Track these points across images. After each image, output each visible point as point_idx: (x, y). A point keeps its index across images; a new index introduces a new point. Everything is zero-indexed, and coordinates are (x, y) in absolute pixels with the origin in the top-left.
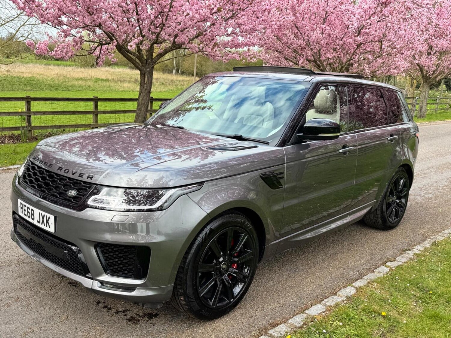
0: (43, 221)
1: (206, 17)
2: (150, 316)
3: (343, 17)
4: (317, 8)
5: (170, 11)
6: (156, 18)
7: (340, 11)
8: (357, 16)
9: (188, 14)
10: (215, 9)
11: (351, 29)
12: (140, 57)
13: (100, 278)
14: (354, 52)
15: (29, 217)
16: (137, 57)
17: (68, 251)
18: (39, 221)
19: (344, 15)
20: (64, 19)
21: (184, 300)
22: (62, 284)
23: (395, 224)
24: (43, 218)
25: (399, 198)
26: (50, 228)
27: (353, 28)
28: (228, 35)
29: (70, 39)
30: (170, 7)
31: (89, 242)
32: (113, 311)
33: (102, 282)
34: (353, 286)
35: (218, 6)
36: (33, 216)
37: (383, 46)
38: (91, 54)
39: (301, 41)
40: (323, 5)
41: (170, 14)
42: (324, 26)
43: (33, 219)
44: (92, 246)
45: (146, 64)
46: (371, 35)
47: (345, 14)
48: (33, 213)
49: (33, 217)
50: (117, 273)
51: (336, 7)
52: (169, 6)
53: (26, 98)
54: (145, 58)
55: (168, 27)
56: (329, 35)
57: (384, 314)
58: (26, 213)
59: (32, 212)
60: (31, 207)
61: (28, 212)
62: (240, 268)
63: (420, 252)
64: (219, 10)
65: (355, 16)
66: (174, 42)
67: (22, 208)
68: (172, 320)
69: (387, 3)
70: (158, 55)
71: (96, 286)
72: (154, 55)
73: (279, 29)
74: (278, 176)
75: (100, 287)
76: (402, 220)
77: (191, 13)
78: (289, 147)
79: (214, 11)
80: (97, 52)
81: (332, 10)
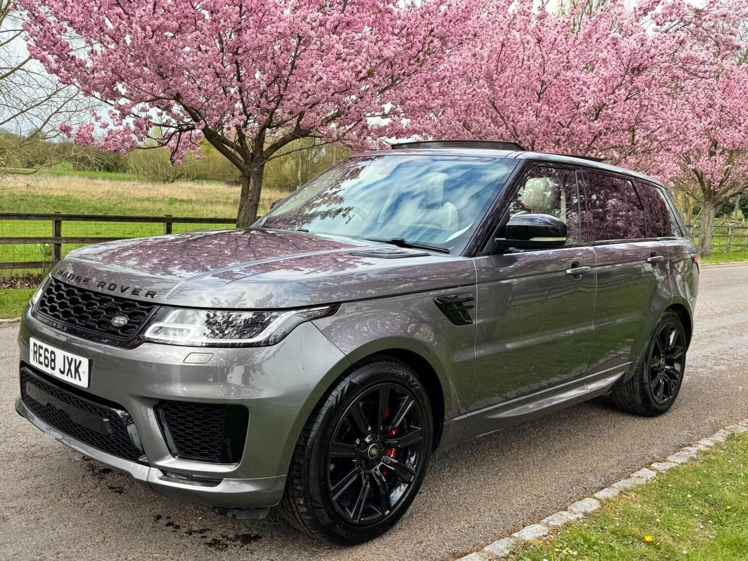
0: (70, 370)
1: (348, 84)
2: (247, 539)
3: (570, 89)
4: (528, 76)
5: (291, 74)
6: (269, 85)
7: (564, 80)
8: (592, 88)
9: (321, 79)
10: (364, 71)
11: (583, 108)
12: (242, 150)
13: (160, 463)
14: (589, 145)
15: (47, 366)
16: (238, 149)
17: (110, 418)
18: (62, 370)
19: (571, 87)
20: (120, 88)
21: (305, 505)
22: (98, 490)
23: (665, 407)
24: (70, 364)
25: (670, 362)
26: (80, 380)
27: (586, 108)
28: (384, 116)
29: (129, 120)
30: (292, 68)
31: (146, 400)
32: (184, 530)
33: (165, 471)
34: (595, 498)
35: (368, 68)
36: (53, 363)
37: (637, 137)
38: (163, 145)
39: (502, 129)
40: (538, 71)
41: (292, 78)
42: (540, 104)
43: (53, 369)
44: (150, 407)
45: (252, 160)
46: (615, 120)
47: (573, 84)
48: (53, 358)
49: (53, 366)
50: (191, 453)
51: (558, 74)
52: (290, 67)
53: (54, 216)
54: (251, 151)
55: (289, 100)
56: (548, 118)
57: (648, 539)
58: (42, 359)
59: (53, 355)
60: (50, 348)
61: (46, 358)
62: (402, 456)
63: (708, 449)
64: (370, 74)
65: (589, 88)
66: (298, 125)
67: (35, 352)
68: (283, 546)
69: (641, 69)
70: (271, 147)
71: (155, 476)
72: (266, 146)
73: (466, 110)
74: (465, 304)
75: (161, 479)
76: (677, 401)
77: (325, 77)
78: (482, 259)
79: (361, 75)
80: (172, 143)
81: (551, 78)
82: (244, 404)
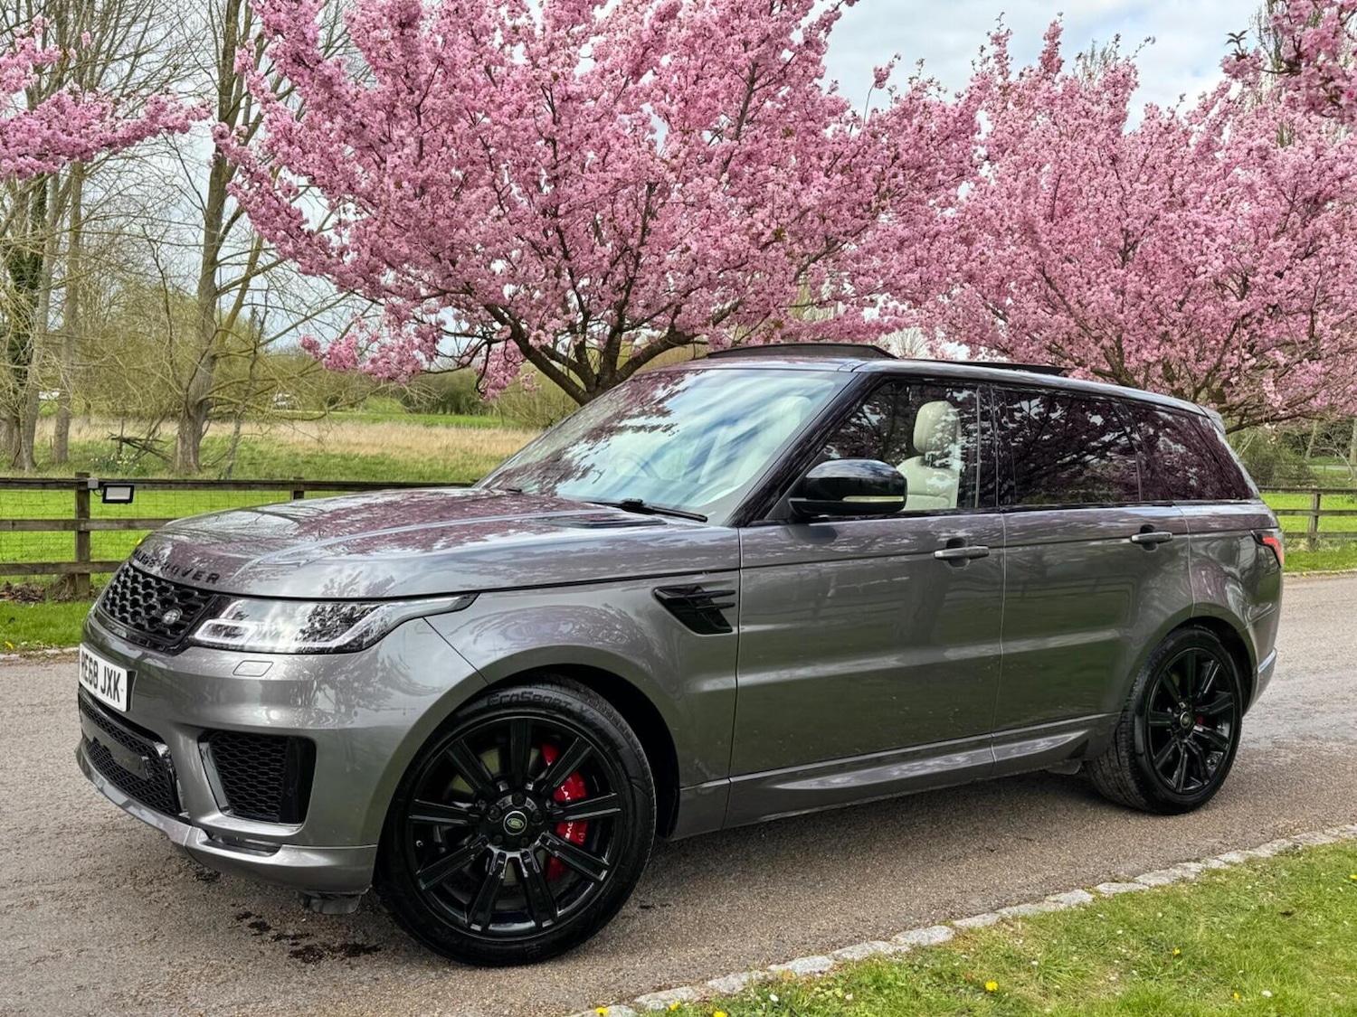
0: (110, 687)
1: (743, 256)
3: (1176, 243)
4: (1097, 223)
5: (642, 244)
6: (613, 264)
7: (1164, 227)
8: (1221, 239)
9: (688, 249)
10: (768, 233)
11: (1203, 276)
12: (581, 366)
13: (206, 820)
14: (1227, 342)
15: (91, 683)
16: (571, 365)
17: (149, 756)
18: (103, 687)
19: (1178, 239)
20: (389, 278)
24: (110, 679)
26: (119, 700)
27: (1208, 275)
28: (822, 304)
29: (410, 328)
30: (643, 235)
31: (187, 728)
32: (273, 933)
33: (209, 831)
34: (952, 926)
35: (774, 226)
36: (96, 679)
37: (1319, 325)
38: (464, 366)
39: (1061, 318)
40: (1117, 213)
41: (642, 250)
42: (1123, 272)
43: (96, 686)
44: (191, 737)
45: (597, 385)
46: (1274, 294)
47: (1181, 234)
49: (96, 682)
50: (245, 808)
51: (1156, 218)
52: (639, 232)
54: (596, 371)
55: (642, 286)
56: (1140, 296)
57: (991, 986)
58: (88, 674)
59: (96, 668)
60: (94, 657)
61: (90, 671)
63: (1229, 867)
64: (778, 236)
65: (1213, 240)
66: (672, 326)
67: (83, 665)
69: (1320, 200)
70: (629, 362)
71: (199, 840)
72: (621, 361)
73: (999, 286)
74: (715, 600)
75: (206, 843)
77: (694, 247)
79: (763, 239)
80: (478, 361)
81: (1139, 224)
82: (310, 736)
